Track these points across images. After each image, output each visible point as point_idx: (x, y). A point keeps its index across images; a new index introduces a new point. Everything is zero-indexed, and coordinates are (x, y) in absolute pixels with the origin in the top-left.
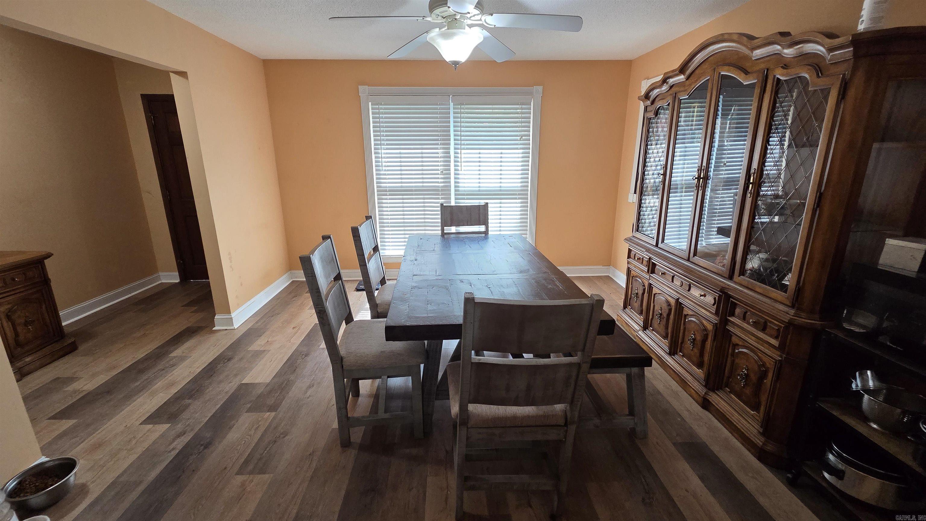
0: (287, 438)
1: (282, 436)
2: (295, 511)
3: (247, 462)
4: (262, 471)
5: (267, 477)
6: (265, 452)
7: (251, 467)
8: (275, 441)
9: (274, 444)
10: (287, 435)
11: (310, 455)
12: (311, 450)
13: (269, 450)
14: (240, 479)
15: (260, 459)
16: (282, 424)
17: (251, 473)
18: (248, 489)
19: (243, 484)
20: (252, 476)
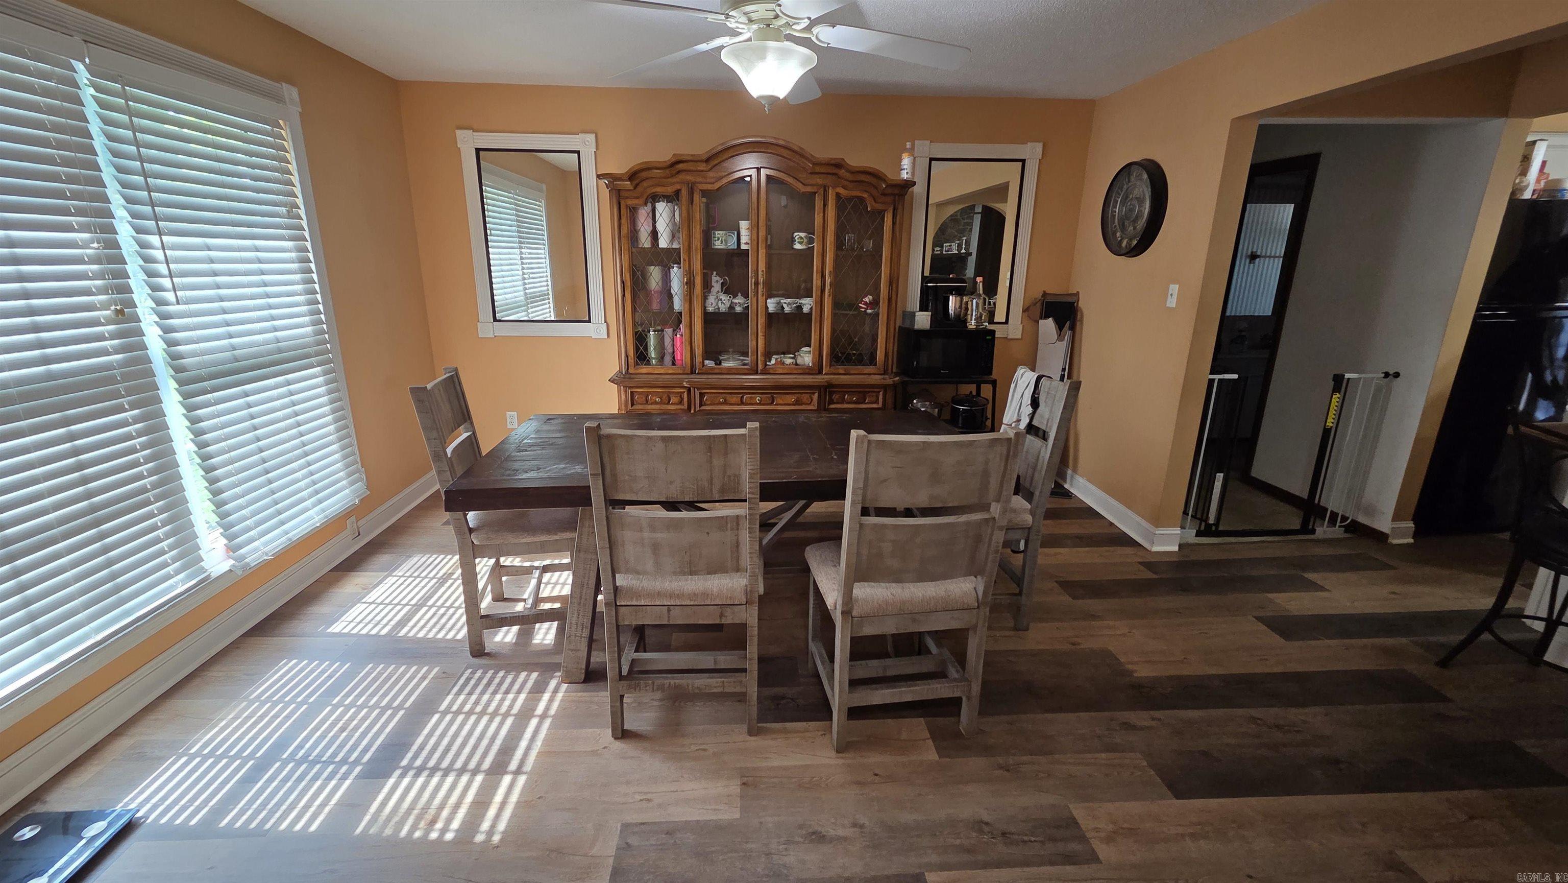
0: (986, 818)
1: (986, 829)
2: (1103, 755)
3: (1069, 859)
4: (1072, 823)
5: (1078, 812)
6: (1033, 839)
7: (1074, 846)
8: (1004, 834)
9: (1010, 833)
10: (982, 822)
11: (1008, 771)
12: (998, 772)
13: (1026, 835)
14: (1103, 851)
15: (1053, 840)
16: (958, 842)
17: (1082, 838)
18: (1111, 827)
19: (1110, 839)
20: (1088, 835)
